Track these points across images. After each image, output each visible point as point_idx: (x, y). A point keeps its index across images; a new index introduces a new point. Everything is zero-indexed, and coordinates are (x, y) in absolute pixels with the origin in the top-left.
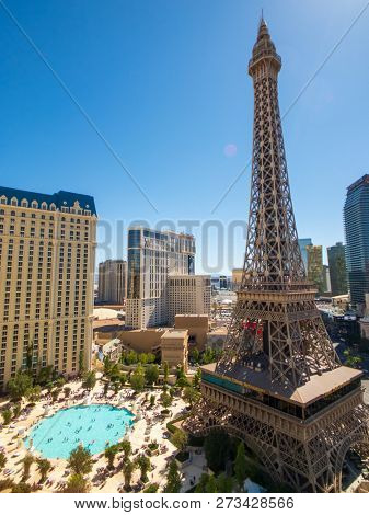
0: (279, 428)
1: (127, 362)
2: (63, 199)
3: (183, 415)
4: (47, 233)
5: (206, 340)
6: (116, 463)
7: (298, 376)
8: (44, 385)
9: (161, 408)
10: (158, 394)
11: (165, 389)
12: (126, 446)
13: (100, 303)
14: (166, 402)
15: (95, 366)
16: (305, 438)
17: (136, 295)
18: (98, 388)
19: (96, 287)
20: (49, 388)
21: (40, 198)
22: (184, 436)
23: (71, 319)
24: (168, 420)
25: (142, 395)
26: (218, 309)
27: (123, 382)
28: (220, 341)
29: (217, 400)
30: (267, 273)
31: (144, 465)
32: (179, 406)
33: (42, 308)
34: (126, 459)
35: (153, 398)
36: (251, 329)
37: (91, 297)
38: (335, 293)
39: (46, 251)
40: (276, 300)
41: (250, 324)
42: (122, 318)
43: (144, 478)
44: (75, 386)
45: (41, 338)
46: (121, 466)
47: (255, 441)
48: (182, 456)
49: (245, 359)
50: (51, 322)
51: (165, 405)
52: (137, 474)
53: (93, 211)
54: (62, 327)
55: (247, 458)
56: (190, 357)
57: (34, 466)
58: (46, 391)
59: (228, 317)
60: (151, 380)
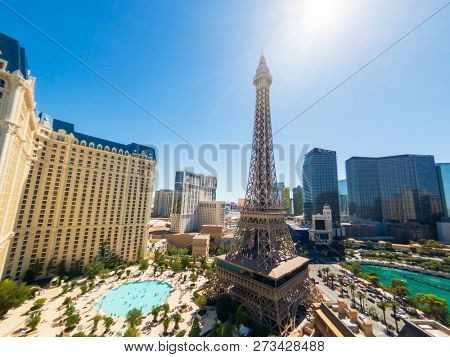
0: (261, 293)
1: (170, 254)
2: (132, 148)
3: (204, 287)
4: (121, 169)
5: (220, 240)
6: (159, 318)
7: (274, 262)
8: (111, 268)
9: (191, 283)
10: (188, 274)
11: (193, 271)
12: (166, 307)
13: (154, 216)
14: (194, 278)
15: (148, 256)
16: (276, 299)
17: (178, 212)
18: (150, 270)
19: (153, 206)
20: (116, 270)
21: (119, 146)
22: (204, 300)
23: (134, 226)
24: (194, 290)
25: (179, 275)
26: (229, 222)
27: (166, 266)
28: (229, 241)
29: (225, 277)
30: (258, 202)
31: (177, 318)
32: (202, 281)
33: (115, 218)
34: (165, 316)
35: (185, 277)
36: (247, 234)
37: (149, 212)
38: (296, 214)
39: (120, 181)
40: (263, 217)
41: (248, 232)
42: (168, 226)
43: (176, 327)
44: (134, 269)
45: (112, 237)
46: (162, 320)
47: (247, 302)
48: (202, 312)
49: (244, 252)
50: (120, 227)
51: (193, 281)
52: (172, 325)
53: (154, 158)
54: (128, 230)
55: (243, 313)
56: (210, 251)
57: (101, 323)
58: (113, 272)
59: (234, 228)
60: (185, 265)
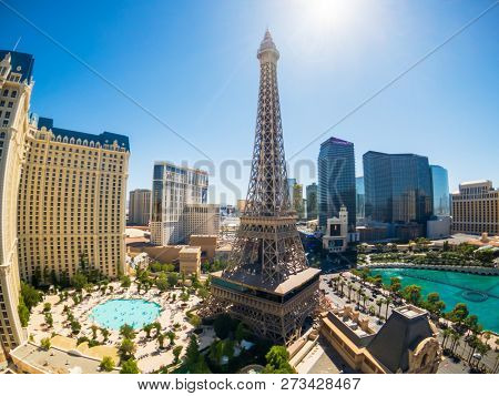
0: (265, 310)
1: (153, 270)
2: (106, 139)
3: (198, 307)
4: (92, 166)
5: (214, 253)
6: (152, 335)
7: (281, 276)
8: (95, 282)
9: (180, 303)
10: (178, 293)
11: (183, 290)
12: (158, 326)
13: (130, 224)
14: (185, 298)
15: (129, 272)
16: (282, 314)
17: (159, 219)
18: (133, 287)
19: (127, 211)
20: (99, 285)
21: (90, 137)
22: (199, 320)
23: (109, 235)
24: (186, 310)
25: (166, 294)
26: (225, 231)
27: (151, 284)
28: (226, 255)
29: (223, 296)
30: (264, 203)
31: (172, 336)
32: (194, 300)
33: (89, 226)
34: (158, 333)
35: (174, 296)
36: (249, 246)
37: (124, 218)
38: (309, 218)
39: (90, 180)
40: (269, 223)
41: (249, 242)
42: (147, 236)
43: (172, 343)
44: (116, 285)
45: (89, 249)
46: (155, 337)
47: (247, 319)
48: (198, 331)
49: (245, 267)
50: (95, 237)
51: (184, 300)
52: (167, 342)
53: (128, 149)
54: (103, 240)
55: (244, 330)
56: (202, 268)
57: (98, 332)
58: (96, 287)
59: (232, 238)
60: (172, 283)
